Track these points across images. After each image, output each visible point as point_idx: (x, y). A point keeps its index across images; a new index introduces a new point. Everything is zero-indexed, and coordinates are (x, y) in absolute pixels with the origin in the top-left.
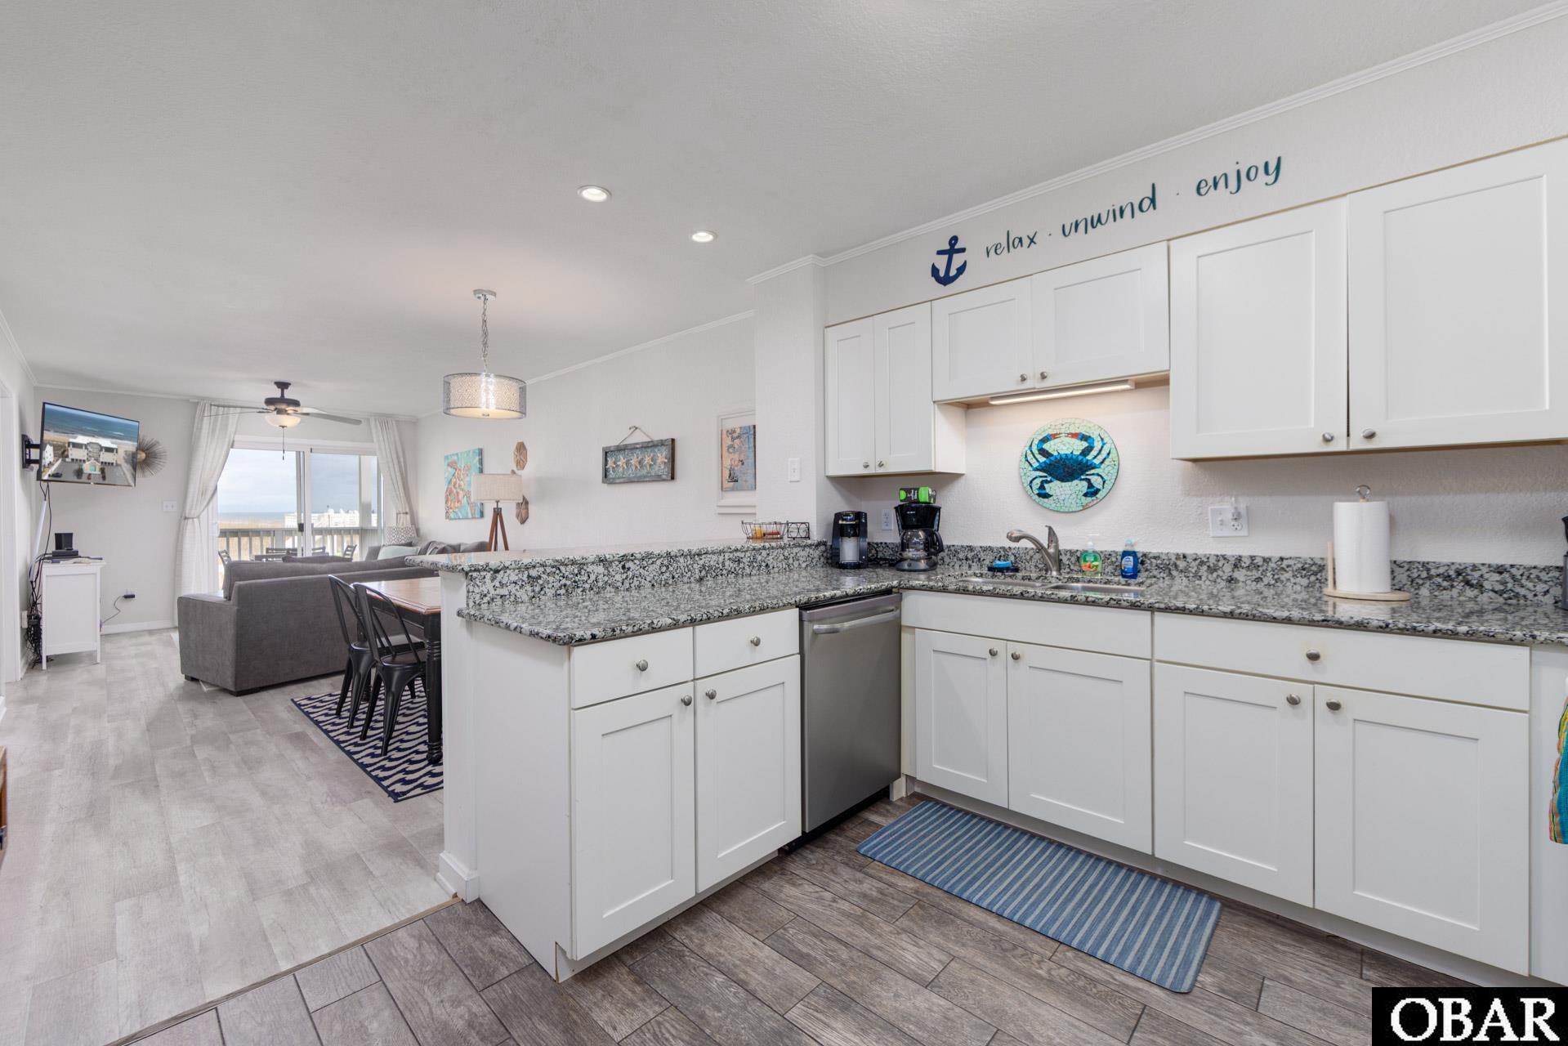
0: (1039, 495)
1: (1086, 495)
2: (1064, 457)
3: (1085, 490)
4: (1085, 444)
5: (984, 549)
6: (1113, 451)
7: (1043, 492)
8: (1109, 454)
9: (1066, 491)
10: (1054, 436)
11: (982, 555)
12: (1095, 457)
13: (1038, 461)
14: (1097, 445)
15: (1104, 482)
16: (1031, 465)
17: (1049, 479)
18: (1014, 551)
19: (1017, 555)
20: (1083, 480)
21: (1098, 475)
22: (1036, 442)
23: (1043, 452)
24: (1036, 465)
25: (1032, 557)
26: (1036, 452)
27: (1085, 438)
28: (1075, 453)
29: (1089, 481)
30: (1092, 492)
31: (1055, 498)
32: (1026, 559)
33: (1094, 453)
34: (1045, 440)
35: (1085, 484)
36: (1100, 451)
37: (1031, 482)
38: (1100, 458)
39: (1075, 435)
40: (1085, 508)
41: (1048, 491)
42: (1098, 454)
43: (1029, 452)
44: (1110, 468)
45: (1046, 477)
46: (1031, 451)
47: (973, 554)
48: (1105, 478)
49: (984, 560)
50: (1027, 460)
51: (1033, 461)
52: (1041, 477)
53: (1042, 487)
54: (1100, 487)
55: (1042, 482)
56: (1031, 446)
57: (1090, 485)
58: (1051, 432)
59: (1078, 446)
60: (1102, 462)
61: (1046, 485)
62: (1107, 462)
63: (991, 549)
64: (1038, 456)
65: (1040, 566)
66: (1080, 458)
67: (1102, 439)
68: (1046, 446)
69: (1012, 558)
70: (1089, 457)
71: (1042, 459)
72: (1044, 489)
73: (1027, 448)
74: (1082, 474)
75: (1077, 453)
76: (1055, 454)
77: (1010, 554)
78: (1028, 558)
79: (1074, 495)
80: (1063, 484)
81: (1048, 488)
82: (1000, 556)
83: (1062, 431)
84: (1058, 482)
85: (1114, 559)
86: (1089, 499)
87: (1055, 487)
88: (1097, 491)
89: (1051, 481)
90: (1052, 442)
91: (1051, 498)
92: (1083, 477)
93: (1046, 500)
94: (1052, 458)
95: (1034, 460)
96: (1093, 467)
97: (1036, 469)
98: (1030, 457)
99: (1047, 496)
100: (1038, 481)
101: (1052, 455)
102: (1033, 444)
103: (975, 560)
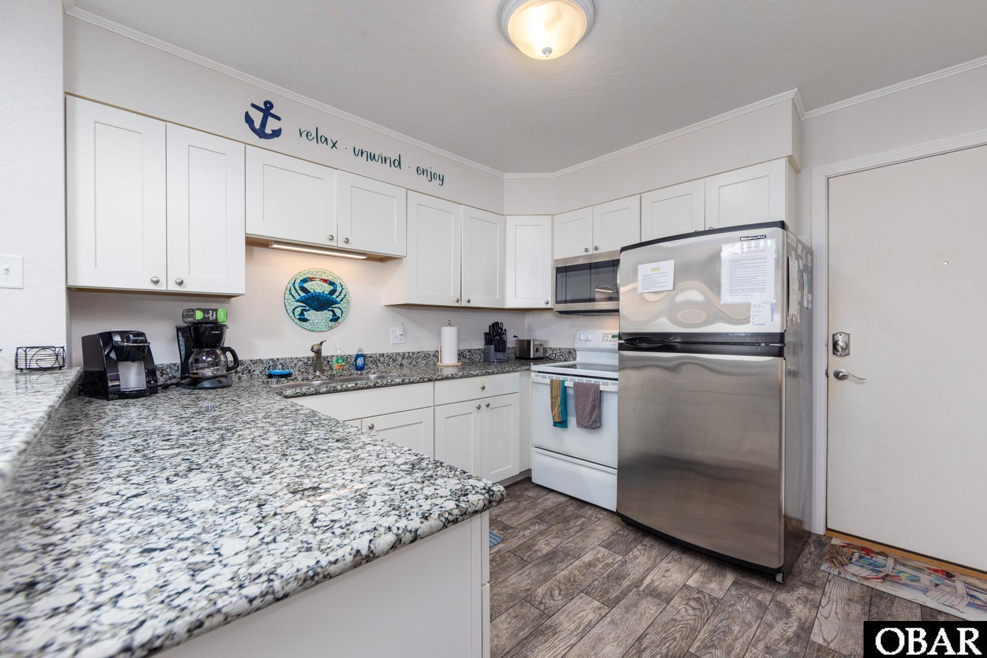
0: (300, 319)
1: (331, 320)
2: (318, 294)
3: (331, 318)
4: (332, 288)
5: (254, 362)
6: (347, 294)
7: (303, 317)
8: (345, 296)
9: (317, 317)
10: (311, 279)
11: (252, 367)
12: (337, 297)
13: (299, 295)
14: (339, 289)
15: (342, 313)
16: (294, 297)
17: (307, 308)
18: (281, 362)
19: (284, 364)
20: (330, 310)
21: (339, 308)
22: (298, 281)
23: (304, 289)
24: (298, 297)
25: (296, 364)
26: (298, 288)
27: (332, 284)
28: (325, 292)
29: (333, 311)
30: (335, 319)
31: (311, 322)
32: (291, 367)
33: (337, 294)
34: (305, 281)
35: (331, 313)
36: (341, 293)
37: (294, 310)
38: (341, 297)
39: (325, 281)
40: (331, 328)
41: (306, 316)
42: (340, 294)
43: (292, 287)
44: (346, 304)
45: (305, 307)
46: (294, 287)
47: (243, 367)
48: (343, 310)
49: (254, 371)
50: (291, 294)
51: (295, 295)
52: (301, 306)
53: (302, 314)
54: (340, 316)
55: (302, 310)
56: (294, 283)
57: (334, 314)
58: (309, 276)
59: (327, 288)
60: (341, 301)
61: (305, 313)
62: (344, 301)
63: (261, 361)
64: (299, 292)
65: (302, 370)
66: (328, 296)
67: (342, 286)
68: (305, 285)
69: (280, 367)
70: (334, 296)
71: (303, 294)
72: (304, 315)
73: (291, 285)
74: (329, 307)
75: (327, 293)
76: (312, 291)
77: (278, 364)
78: (293, 365)
79: (324, 320)
80: (317, 313)
81: (307, 315)
82: (269, 367)
83: (317, 277)
84: (314, 311)
85: (349, 360)
86: (333, 323)
87: (311, 314)
88: (339, 318)
89: (308, 310)
90: (310, 283)
91: (309, 322)
92: (330, 309)
93: (305, 323)
94: (310, 294)
95: (297, 294)
96: (336, 303)
97: (298, 301)
98: (293, 292)
99: (306, 320)
100: (299, 309)
101: (310, 292)
102: (296, 283)
103: (245, 372)
